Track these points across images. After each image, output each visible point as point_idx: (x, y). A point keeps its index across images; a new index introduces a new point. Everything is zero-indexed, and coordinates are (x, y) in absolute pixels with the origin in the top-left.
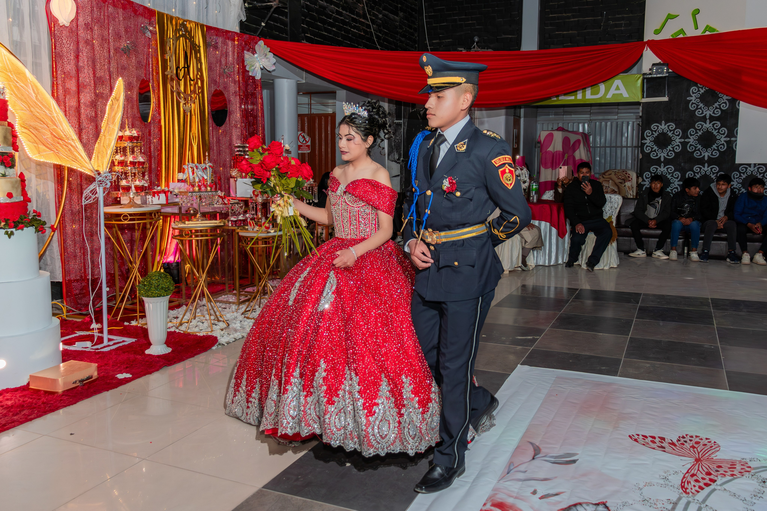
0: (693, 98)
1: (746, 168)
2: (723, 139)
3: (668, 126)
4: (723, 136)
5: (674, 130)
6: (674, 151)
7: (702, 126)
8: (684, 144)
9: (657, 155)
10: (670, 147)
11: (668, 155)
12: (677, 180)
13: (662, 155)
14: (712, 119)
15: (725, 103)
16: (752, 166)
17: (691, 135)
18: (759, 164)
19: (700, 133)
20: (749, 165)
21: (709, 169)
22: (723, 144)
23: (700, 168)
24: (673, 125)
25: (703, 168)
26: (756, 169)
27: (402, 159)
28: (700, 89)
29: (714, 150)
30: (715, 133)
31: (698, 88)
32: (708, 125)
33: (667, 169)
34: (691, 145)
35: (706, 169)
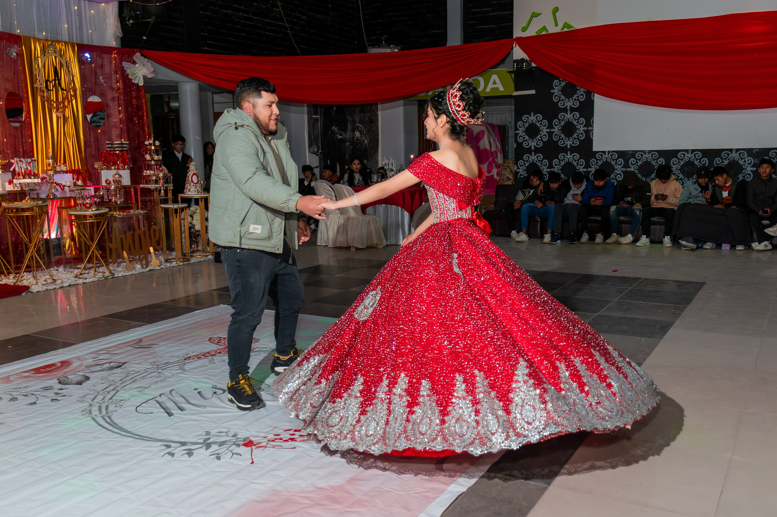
0: (556, 91)
1: (602, 155)
2: (582, 129)
3: (537, 117)
4: (582, 126)
5: (541, 121)
6: (542, 140)
7: (564, 116)
8: (550, 134)
9: (528, 145)
10: (538, 137)
11: (537, 144)
12: (545, 167)
13: (533, 144)
14: (572, 110)
15: (582, 95)
16: (607, 153)
17: (556, 125)
18: (612, 152)
19: (563, 123)
20: (604, 152)
21: (571, 156)
22: (582, 134)
23: (564, 156)
24: (540, 117)
25: (566, 156)
26: (610, 156)
27: (320, 151)
28: (561, 82)
29: (575, 139)
30: (575, 123)
31: (560, 81)
32: (569, 116)
33: (537, 157)
34: (556, 135)
35: (569, 157)
